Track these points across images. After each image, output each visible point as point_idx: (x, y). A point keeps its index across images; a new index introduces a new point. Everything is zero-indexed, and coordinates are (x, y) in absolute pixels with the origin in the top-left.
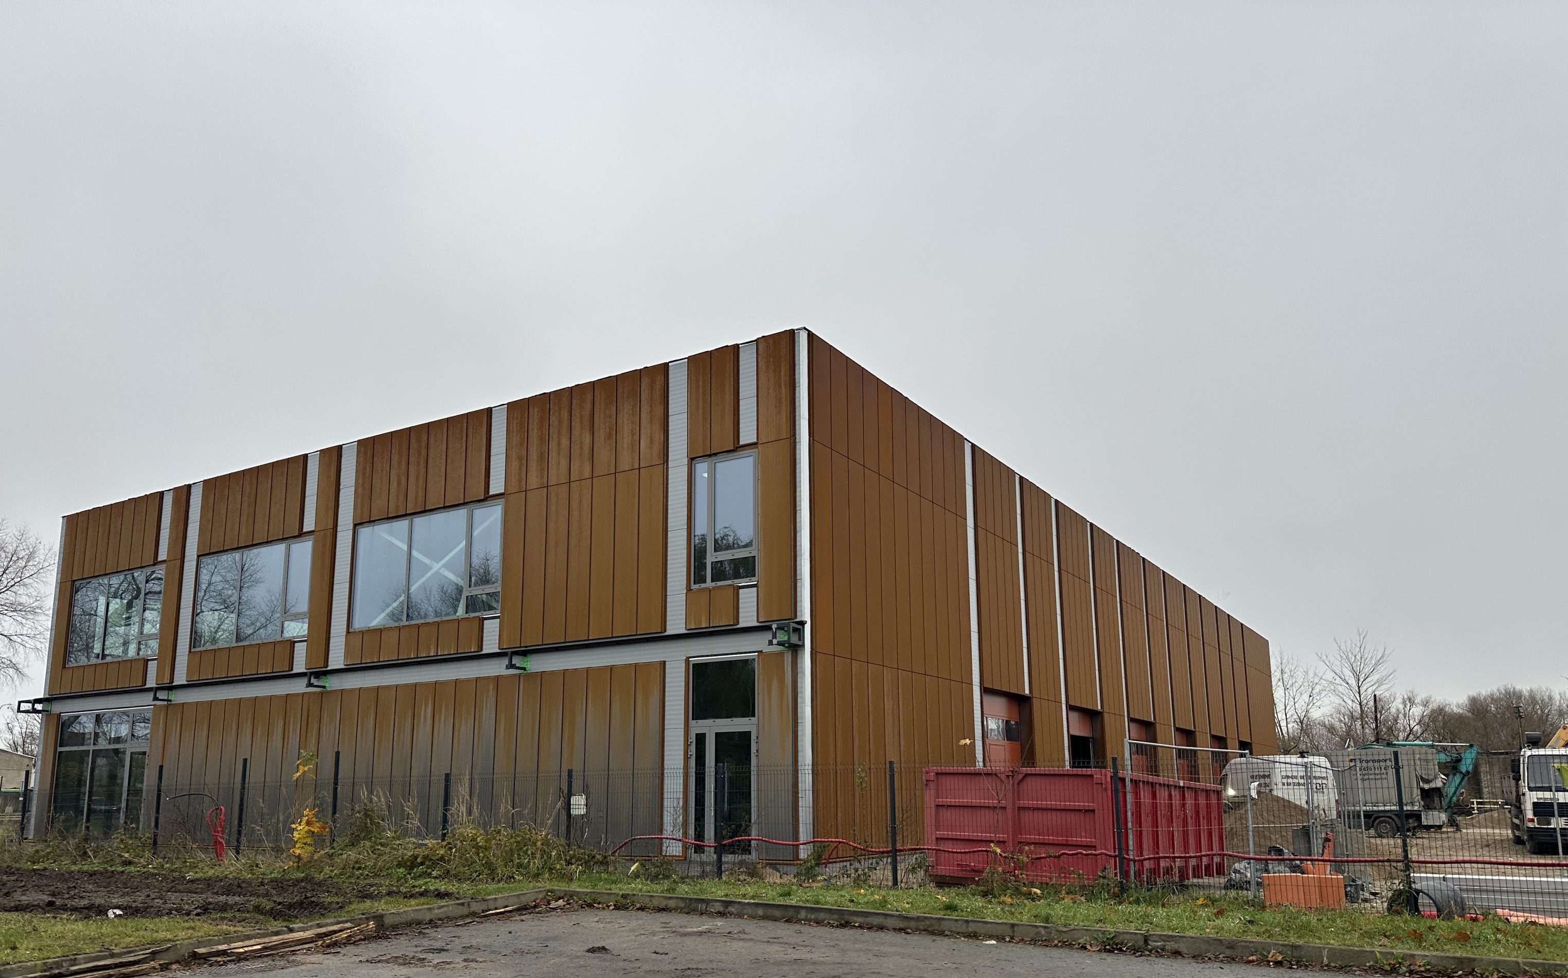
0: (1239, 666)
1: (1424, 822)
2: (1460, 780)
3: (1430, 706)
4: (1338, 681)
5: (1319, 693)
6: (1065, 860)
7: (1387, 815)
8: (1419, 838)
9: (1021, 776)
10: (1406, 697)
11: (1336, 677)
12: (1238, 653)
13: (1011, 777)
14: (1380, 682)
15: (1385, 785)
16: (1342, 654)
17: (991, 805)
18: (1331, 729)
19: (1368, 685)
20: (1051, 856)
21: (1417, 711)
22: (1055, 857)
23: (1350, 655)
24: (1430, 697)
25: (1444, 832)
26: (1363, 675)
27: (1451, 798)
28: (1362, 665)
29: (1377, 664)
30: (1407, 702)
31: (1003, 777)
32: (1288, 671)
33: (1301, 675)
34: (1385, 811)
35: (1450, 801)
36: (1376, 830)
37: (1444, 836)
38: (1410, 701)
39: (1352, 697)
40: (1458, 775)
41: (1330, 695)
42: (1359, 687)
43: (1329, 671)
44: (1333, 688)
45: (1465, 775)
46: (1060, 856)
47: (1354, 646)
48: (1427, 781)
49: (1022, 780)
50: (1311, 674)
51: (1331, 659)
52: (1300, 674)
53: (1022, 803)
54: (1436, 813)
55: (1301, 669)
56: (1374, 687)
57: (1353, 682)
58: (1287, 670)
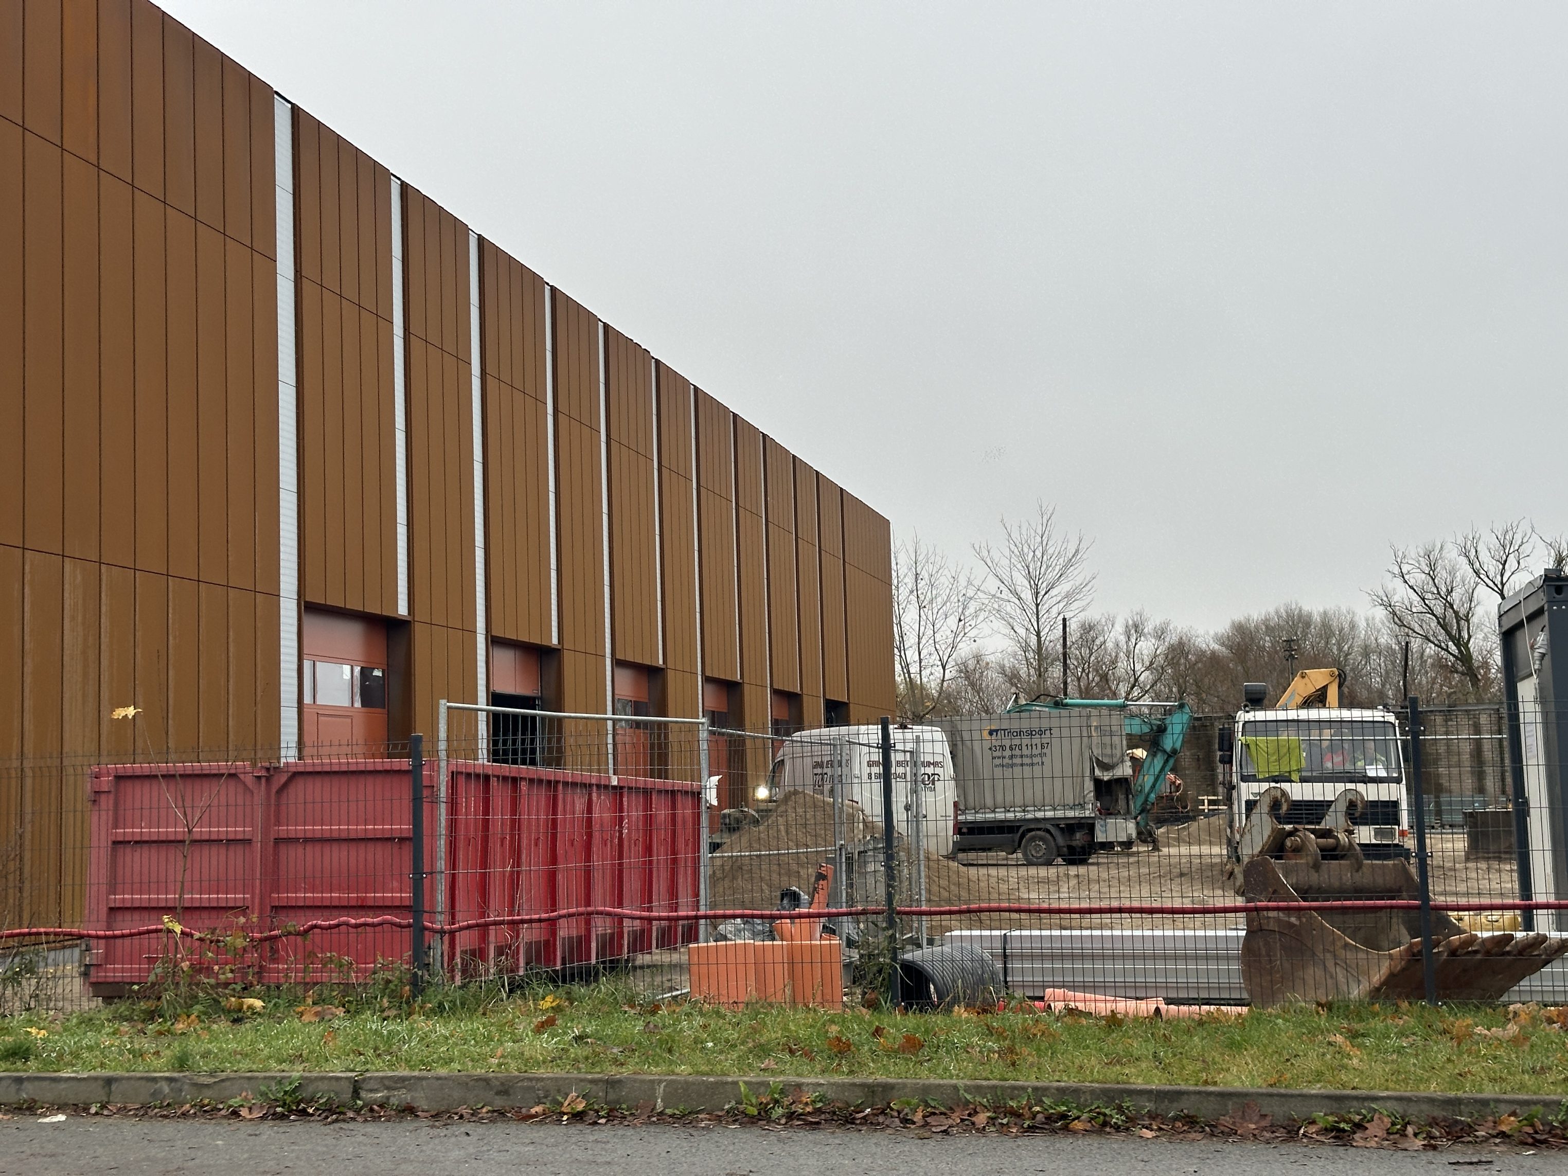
0: (833, 566)
1: (1100, 837)
2: (1161, 765)
3: (1167, 639)
4: (1006, 594)
5: (976, 615)
6: (318, 939)
7: (1041, 826)
8: (1093, 864)
9: (284, 778)
10: (1130, 622)
11: (1002, 587)
12: (832, 542)
13: (263, 780)
14: (1069, 597)
15: (1047, 773)
16: (1013, 547)
17: (223, 837)
18: (1012, 678)
19: (1055, 600)
20: (290, 933)
21: (1146, 647)
22: (298, 934)
23: (1026, 550)
24: (1168, 624)
25: (1133, 854)
26: (1044, 585)
27: (1149, 794)
28: (1044, 566)
29: (1069, 564)
30: (1133, 631)
31: (249, 780)
32: (927, 577)
33: (947, 583)
34: (1037, 820)
35: (1146, 800)
36: (1025, 855)
37: (1132, 860)
38: (1136, 629)
39: (1026, 623)
40: (1159, 755)
41: (993, 618)
42: (1037, 605)
43: (991, 577)
44: (996, 606)
45: (1169, 756)
46: (306, 932)
47: (1033, 534)
48: (1105, 767)
49: (285, 786)
50: (963, 581)
51: (996, 555)
52: (944, 581)
53: (284, 830)
54: (1120, 821)
55: (946, 572)
56: (1061, 605)
57: (1027, 595)
58: (924, 574)
